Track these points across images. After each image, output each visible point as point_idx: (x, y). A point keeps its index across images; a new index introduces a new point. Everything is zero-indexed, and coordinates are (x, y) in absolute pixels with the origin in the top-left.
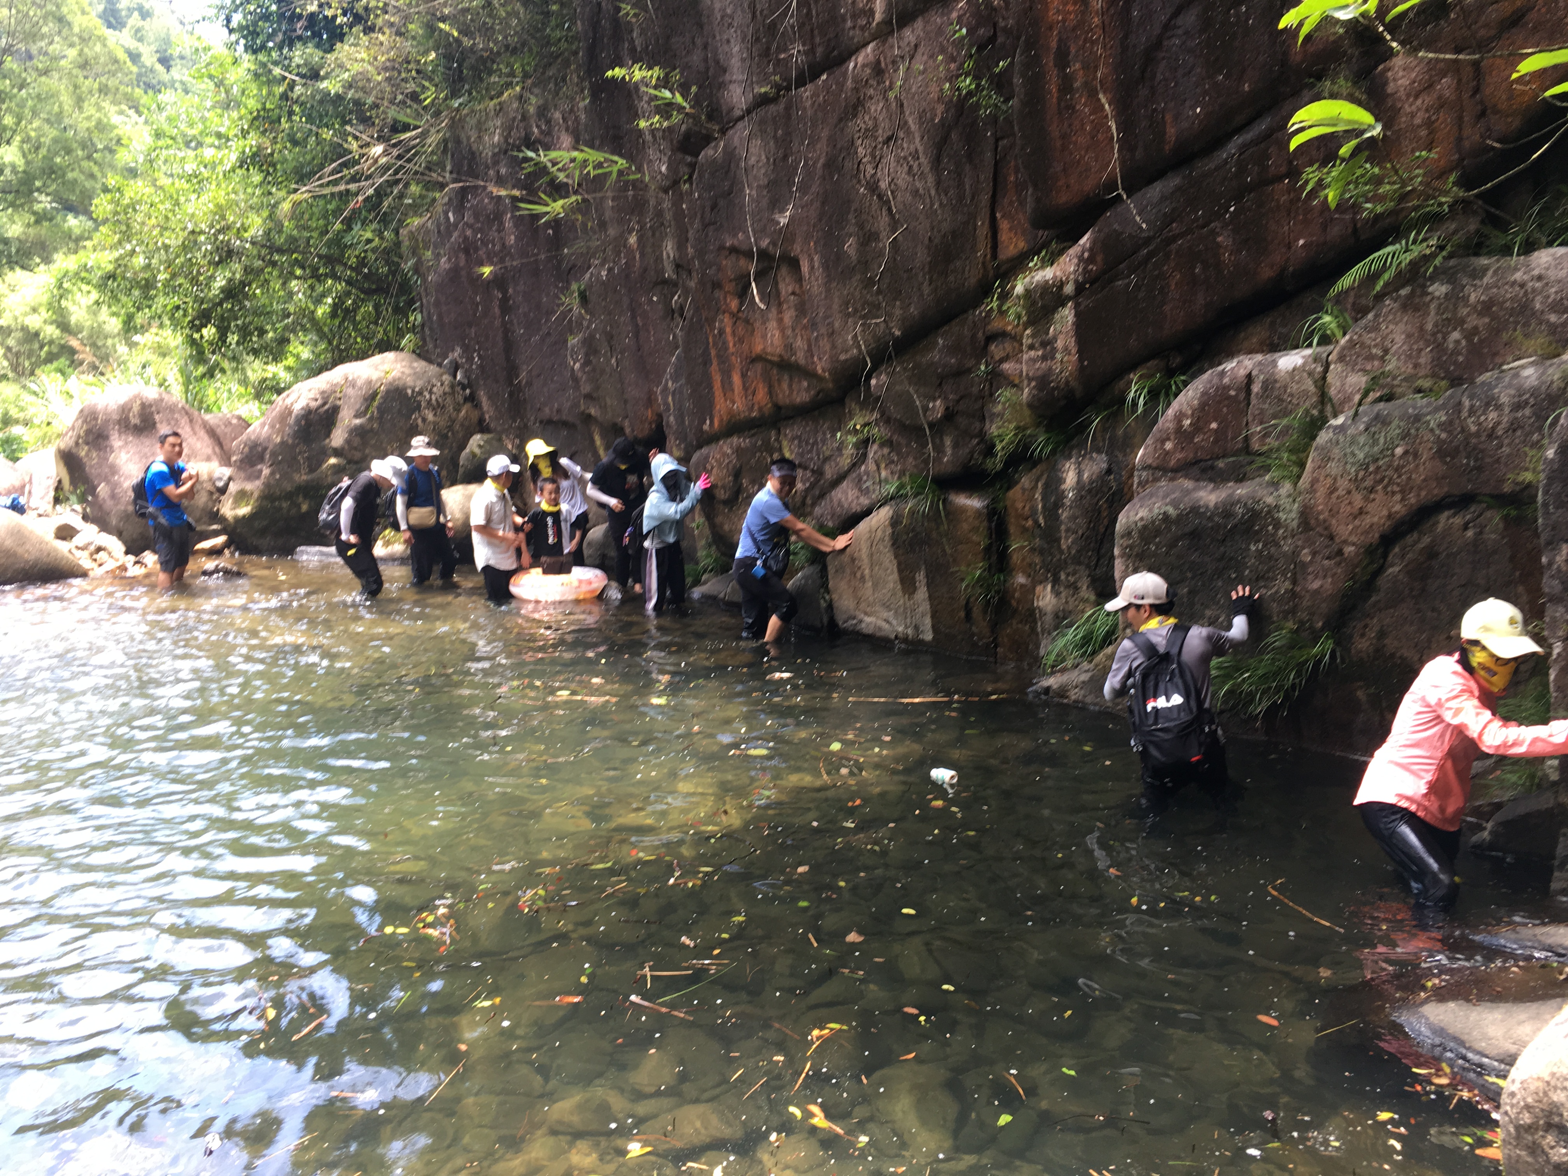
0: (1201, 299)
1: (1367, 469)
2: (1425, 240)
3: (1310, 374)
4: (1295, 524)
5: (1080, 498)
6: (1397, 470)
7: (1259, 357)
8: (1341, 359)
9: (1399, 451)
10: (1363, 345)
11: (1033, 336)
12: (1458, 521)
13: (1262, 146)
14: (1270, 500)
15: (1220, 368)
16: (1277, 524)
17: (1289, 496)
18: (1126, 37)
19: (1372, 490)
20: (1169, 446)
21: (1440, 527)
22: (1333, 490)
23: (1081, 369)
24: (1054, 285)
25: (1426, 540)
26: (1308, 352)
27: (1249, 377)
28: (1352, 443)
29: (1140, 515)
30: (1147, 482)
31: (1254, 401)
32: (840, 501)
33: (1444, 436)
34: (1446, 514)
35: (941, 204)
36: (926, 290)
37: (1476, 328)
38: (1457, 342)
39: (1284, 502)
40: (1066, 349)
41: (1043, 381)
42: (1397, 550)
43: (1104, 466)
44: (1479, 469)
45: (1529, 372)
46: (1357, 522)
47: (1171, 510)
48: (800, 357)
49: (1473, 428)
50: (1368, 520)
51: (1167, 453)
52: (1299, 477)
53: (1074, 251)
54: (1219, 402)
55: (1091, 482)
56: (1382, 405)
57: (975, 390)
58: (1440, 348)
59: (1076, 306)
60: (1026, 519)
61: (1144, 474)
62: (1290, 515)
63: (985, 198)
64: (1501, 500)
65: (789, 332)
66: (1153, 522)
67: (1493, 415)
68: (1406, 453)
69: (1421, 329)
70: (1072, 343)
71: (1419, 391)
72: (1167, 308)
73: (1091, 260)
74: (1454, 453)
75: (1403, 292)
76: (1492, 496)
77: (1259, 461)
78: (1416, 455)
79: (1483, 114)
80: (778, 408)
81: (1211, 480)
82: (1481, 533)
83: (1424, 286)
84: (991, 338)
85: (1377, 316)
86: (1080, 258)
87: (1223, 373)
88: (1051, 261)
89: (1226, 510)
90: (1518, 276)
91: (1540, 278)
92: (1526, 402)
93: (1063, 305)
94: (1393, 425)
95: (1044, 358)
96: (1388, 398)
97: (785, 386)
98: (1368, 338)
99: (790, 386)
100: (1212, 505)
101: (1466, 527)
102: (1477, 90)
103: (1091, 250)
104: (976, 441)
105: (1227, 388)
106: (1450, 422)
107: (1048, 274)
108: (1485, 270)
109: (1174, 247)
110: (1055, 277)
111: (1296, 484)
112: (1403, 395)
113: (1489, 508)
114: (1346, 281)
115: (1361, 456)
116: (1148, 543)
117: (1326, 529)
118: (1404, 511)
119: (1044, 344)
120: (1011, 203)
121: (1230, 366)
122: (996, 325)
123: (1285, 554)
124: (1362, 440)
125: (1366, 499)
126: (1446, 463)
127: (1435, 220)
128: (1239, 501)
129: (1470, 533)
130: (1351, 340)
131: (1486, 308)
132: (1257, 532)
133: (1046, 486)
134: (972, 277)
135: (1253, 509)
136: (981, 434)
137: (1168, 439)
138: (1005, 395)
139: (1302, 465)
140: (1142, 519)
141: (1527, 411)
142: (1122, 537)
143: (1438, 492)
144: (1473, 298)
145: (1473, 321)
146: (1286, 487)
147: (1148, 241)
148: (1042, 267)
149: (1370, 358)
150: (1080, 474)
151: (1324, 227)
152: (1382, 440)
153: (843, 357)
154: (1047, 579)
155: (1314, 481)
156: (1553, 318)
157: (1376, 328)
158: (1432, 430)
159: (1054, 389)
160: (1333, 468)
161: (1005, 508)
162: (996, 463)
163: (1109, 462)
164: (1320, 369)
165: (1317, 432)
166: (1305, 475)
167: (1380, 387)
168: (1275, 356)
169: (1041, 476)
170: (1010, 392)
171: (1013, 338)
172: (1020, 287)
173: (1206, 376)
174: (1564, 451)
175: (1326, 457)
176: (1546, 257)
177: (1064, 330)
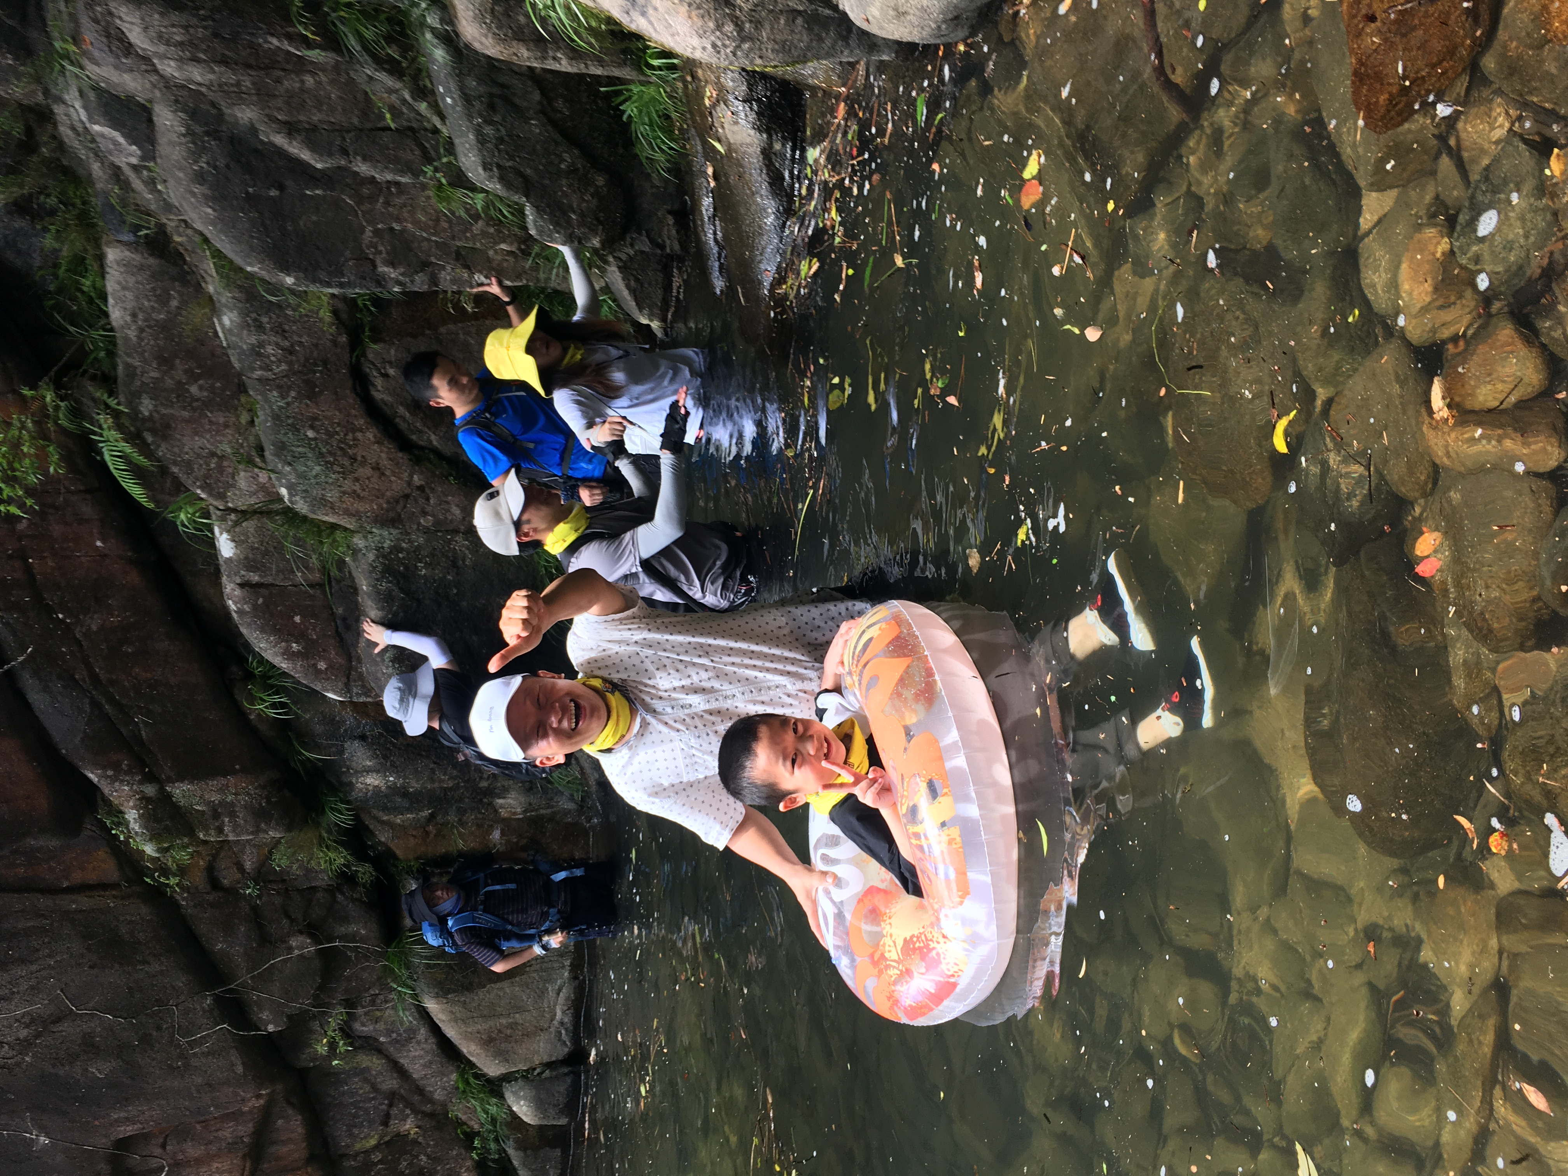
0: (163, 645)
1: (332, 464)
2: (100, 427)
3: (236, 524)
4: (395, 532)
5: (394, 768)
6: (331, 436)
7: (224, 579)
8: (222, 496)
9: (310, 434)
10: (206, 477)
11: (206, 829)
12: (379, 382)
14: (371, 556)
15: (235, 615)
16: (396, 549)
17: (365, 537)
19: (353, 459)
21: (388, 398)
22: (354, 494)
23: (245, 771)
24: (146, 807)
25: (401, 410)
26: (217, 530)
27: (242, 585)
28: (305, 478)
30: (363, 686)
31: (269, 580)
32: (425, 1066)
33: (293, 394)
34: (373, 392)
35: (49, 956)
36: (155, 967)
37: (186, 371)
38: (201, 388)
39: (372, 542)
40: (221, 790)
41: (261, 815)
42: (414, 437)
43: (356, 744)
44: (325, 363)
45: (226, 321)
46: (388, 473)
48: (245, 1129)
49: (284, 367)
50: (385, 462)
51: (331, 666)
52: (346, 530)
53: (106, 788)
54: (271, 614)
55: (375, 756)
56: (267, 454)
57: (278, 901)
58: (207, 404)
59: (170, 780)
60: (427, 833)
61: (355, 690)
62: (386, 537)
63: (43, 902)
64: (356, 343)
65: (213, 1148)
67: (270, 350)
68: (312, 427)
69: (188, 421)
70: (214, 783)
71: (252, 422)
72: (173, 681)
73: (116, 766)
74: (310, 384)
75: (149, 438)
76: (352, 351)
77: (334, 572)
78: (315, 418)
80: (311, 1159)
82: (390, 363)
83: (144, 420)
84: (214, 883)
85: (175, 463)
86: (113, 779)
87: (240, 612)
88: (118, 813)
90: (132, 334)
91: (134, 315)
92: (255, 320)
93: (169, 796)
94: (285, 439)
95: (232, 815)
96: (260, 450)
97: (284, 1150)
98: (199, 472)
99: (284, 1143)
101: (386, 376)
103: (104, 768)
104: (339, 897)
105: (255, 607)
106: (279, 387)
107: (132, 815)
108: (128, 366)
109: (103, 676)
110: (135, 807)
111: (353, 532)
112: (257, 436)
113: (364, 355)
114: (136, 491)
115: (318, 468)
117: (397, 502)
118: (374, 430)
119: (216, 815)
120: (50, 869)
121: (232, 605)
122: (198, 879)
123: (428, 541)
124: (301, 468)
125: (364, 463)
126: (321, 392)
127: (77, 413)
128: (374, 586)
129: (391, 372)
130: (202, 488)
131: (165, 362)
132: (407, 568)
133: (385, 809)
134: (141, 912)
135: (382, 572)
136: (331, 890)
137: (315, 665)
138: (280, 861)
139: (334, 527)
141: (265, 320)
143: (351, 398)
144: (155, 375)
145: (179, 374)
146: (358, 541)
147: (94, 704)
148: (127, 824)
149: (221, 469)
150: (368, 771)
151: (82, 522)
152: (300, 449)
153: (240, 1069)
154: (490, 804)
155: (347, 513)
156: (174, 303)
157: (189, 465)
158: (288, 404)
159: (269, 802)
160: (332, 495)
161: (417, 859)
162: (365, 872)
163: (353, 738)
164: (233, 516)
165: (296, 514)
166: (342, 523)
167: (249, 456)
168: (221, 562)
169: (376, 818)
170: (276, 856)
171: (215, 857)
172: (149, 849)
173: (244, 631)
174: (286, 268)
175: (322, 503)
176: (116, 314)
177: (199, 793)
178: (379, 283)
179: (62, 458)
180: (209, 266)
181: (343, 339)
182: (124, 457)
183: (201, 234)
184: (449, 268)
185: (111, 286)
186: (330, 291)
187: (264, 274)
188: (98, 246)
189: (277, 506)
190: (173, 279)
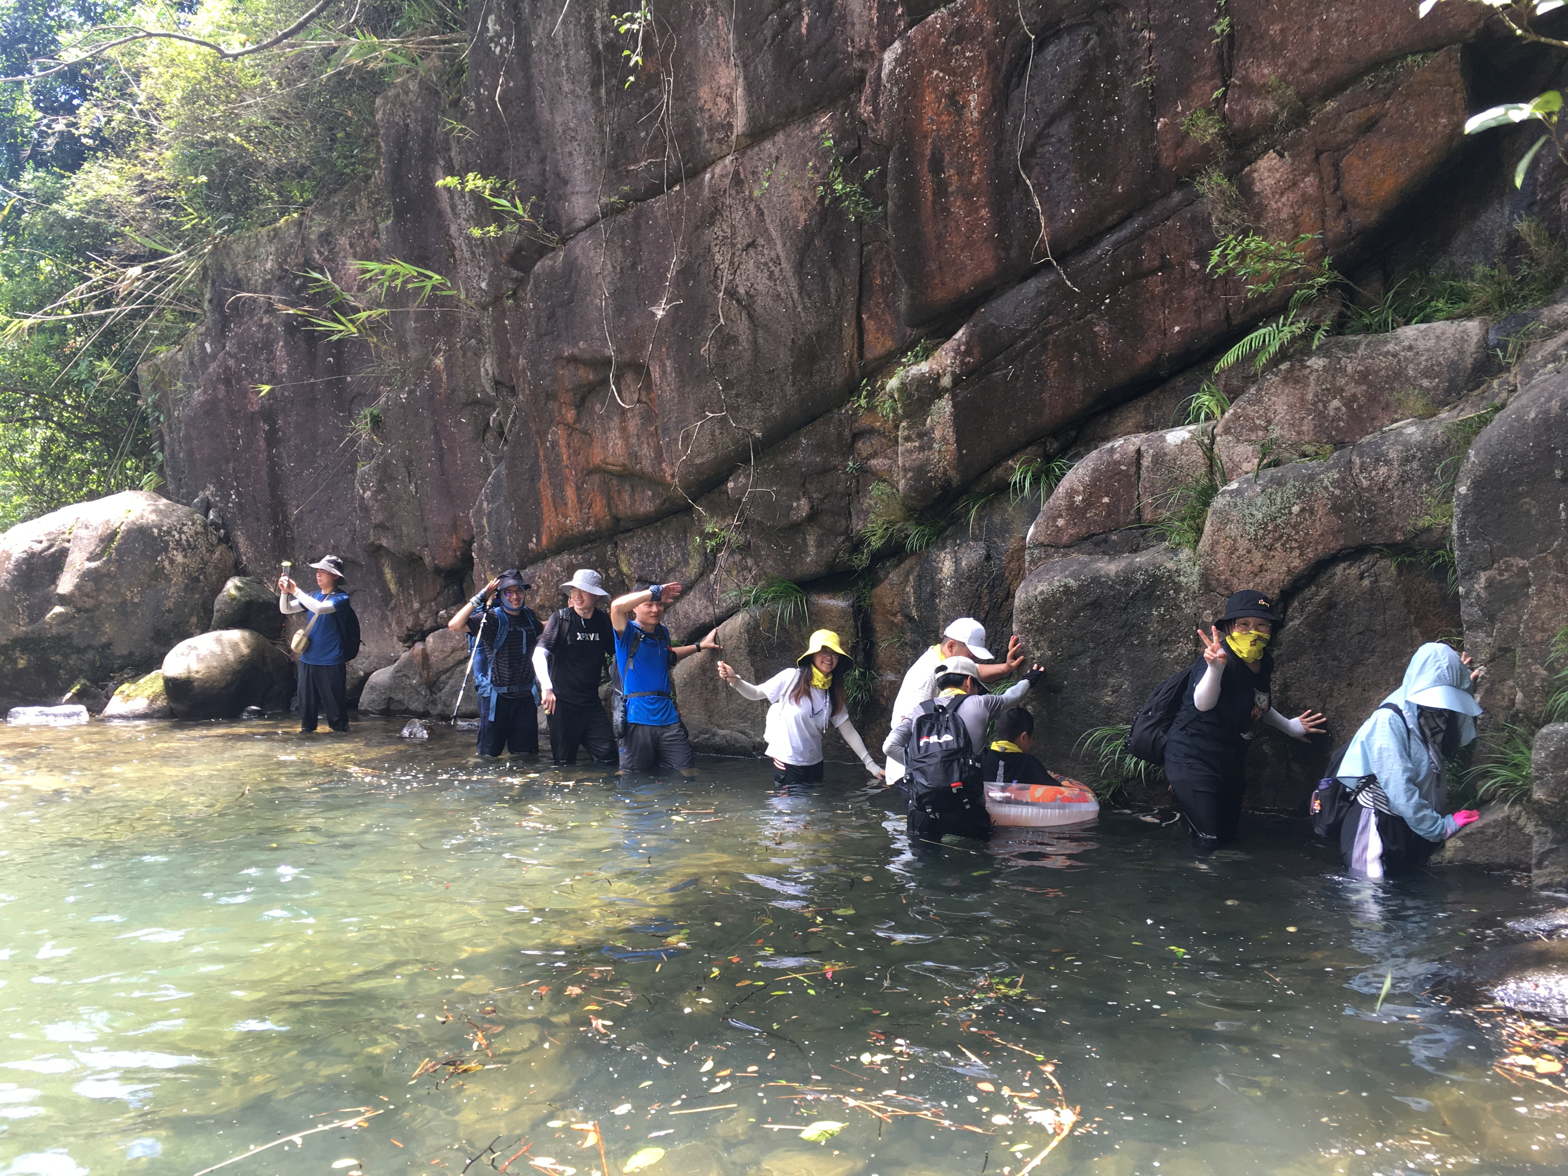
0: (1079, 385)
1: (1265, 529)
2: (1292, 323)
3: (1200, 444)
4: (1196, 586)
5: (959, 585)
6: (1294, 527)
7: (1144, 435)
8: (1227, 431)
9: (1296, 509)
10: (1247, 418)
11: (909, 428)
12: (1354, 571)
13: (1136, 242)
14: (1170, 565)
15: (1109, 446)
16: (1178, 587)
17: (1189, 560)
18: (1000, 144)
19: (1271, 548)
20: (1060, 522)
21: (1337, 580)
22: (1233, 550)
23: (960, 458)
24: (930, 377)
25: (1325, 592)
26: (1192, 427)
27: (1138, 451)
28: (1250, 505)
29: (1040, 589)
30: (1040, 559)
31: (1144, 473)
32: (686, 613)
33: (1337, 492)
34: (1343, 565)
35: (805, 308)
36: (789, 390)
37: (1354, 395)
38: (1338, 409)
39: (1185, 566)
40: (944, 439)
41: (920, 471)
42: (1296, 604)
43: (983, 552)
44: (1372, 521)
45: (1411, 430)
46: (1258, 580)
47: (1072, 582)
48: (647, 465)
49: (1365, 483)
50: (1268, 577)
51: (1059, 530)
52: (1197, 542)
53: (949, 345)
54: (1110, 477)
55: (970, 569)
56: (1273, 470)
57: (841, 488)
58: (1321, 415)
59: (954, 397)
60: (895, 615)
61: (1037, 551)
62: (1191, 578)
63: (851, 300)
64: (1393, 549)
65: (634, 440)
66: (1053, 596)
67: (1383, 470)
68: (1303, 510)
69: (1302, 399)
70: (950, 432)
71: (1304, 455)
72: (1046, 395)
73: (968, 353)
74: (1349, 508)
75: (1284, 367)
76: (1386, 546)
77: (1152, 532)
78: (1312, 512)
79: (1344, 208)
80: (617, 520)
81: (1105, 553)
82: (1376, 581)
83: (1302, 361)
84: (857, 436)
85: (1259, 389)
86: (957, 351)
87: (1112, 450)
88: (927, 354)
89: (1127, 579)
90: (1390, 347)
91: (1410, 348)
92: (1414, 457)
93: (940, 397)
94: (1289, 486)
95: (921, 449)
96: (1276, 463)
97: (626, 497)
98: (1251, 410)
99: (632, 497)
100: (1112, 574)
101: (1362, 577)
102: (1337, 188)
103: (967, 343)
104: (841, 539)
105: (1118, 463)
106: (1344, 480)
107: (924, 367)
108: (1357, 345)
109: (1050, 337)
110: (931, 369)
111: (1195, 549)
112: (1290, 460)
113: (1383, 557)
114: (1230, 357)
115: (1260, 516)
116: (1048, 617)
118: (1302, 566)
119: (920, 436)
120: (878, 305)
121: (1118, 443)
122: (865, 422)
123: (1187, 618)
124: (1259, 501)
125: (1266, 557)
126: (1341, 517)
127: (1306, 302)
128: (1140, 568)
129: (1366, 582)
130: (1235, 414)
131: (1363, 377)
132: (1158, 597)
133: (920, 577)
134: (838, 377)
135: (1154, 575)
136: (847, 533)
137: (1061, 516)
138: (876, 489)
139: (1199, 531)
140: (1042, 593)
141: (1415, 465)
142: (1022, 612)
143: (1334, 545)
144: (1349, 369)
145: (1351, 389)
146: (1185, 553)
147: (1025, 333)
148: (916, 363)
149: (1254, 428)
150: (957, 562)
151: (1198, 314)
152: (1279, 500)
153: (698, 461)
155: (1214, 544)
156: (1426, 383)
157: (1260, 401)
158: (1326, 488)
159: (931, 478)
160: (1233, 529)
161: (871, 605)
162: (862, 560)
163: (988, 549)
164: (1207, 441)
165: (1211, 497)
166: (1204, 538)
167: (1269, 454)
168: (1161, 432)
169: (912, 569)
170: (882, 486)
171: (882, 434)
172: (893, 383)
173: (1094, 454)
174: (1477, 486)
175: (1224, 520)
176: (1410, 332)
177: (941, 421)
178: (1466, 573)
179: (1262, 295)
180: (1469, 413)
181: (1399, 537)
182: (1264, 346)
183: (1503, 406)
184: (1490, 640)
185: (1439, 326)
186: (1455, 527)
187: (1467, 466)
188: (1479, 313)
189: (1218, 478)
190: (1451, 381)
